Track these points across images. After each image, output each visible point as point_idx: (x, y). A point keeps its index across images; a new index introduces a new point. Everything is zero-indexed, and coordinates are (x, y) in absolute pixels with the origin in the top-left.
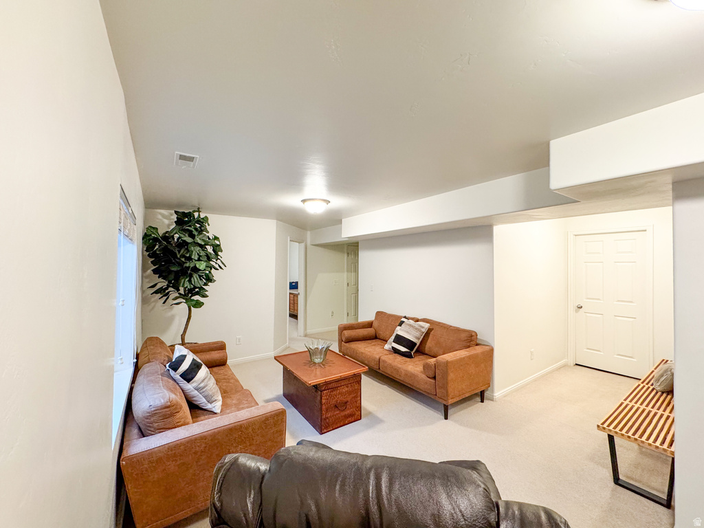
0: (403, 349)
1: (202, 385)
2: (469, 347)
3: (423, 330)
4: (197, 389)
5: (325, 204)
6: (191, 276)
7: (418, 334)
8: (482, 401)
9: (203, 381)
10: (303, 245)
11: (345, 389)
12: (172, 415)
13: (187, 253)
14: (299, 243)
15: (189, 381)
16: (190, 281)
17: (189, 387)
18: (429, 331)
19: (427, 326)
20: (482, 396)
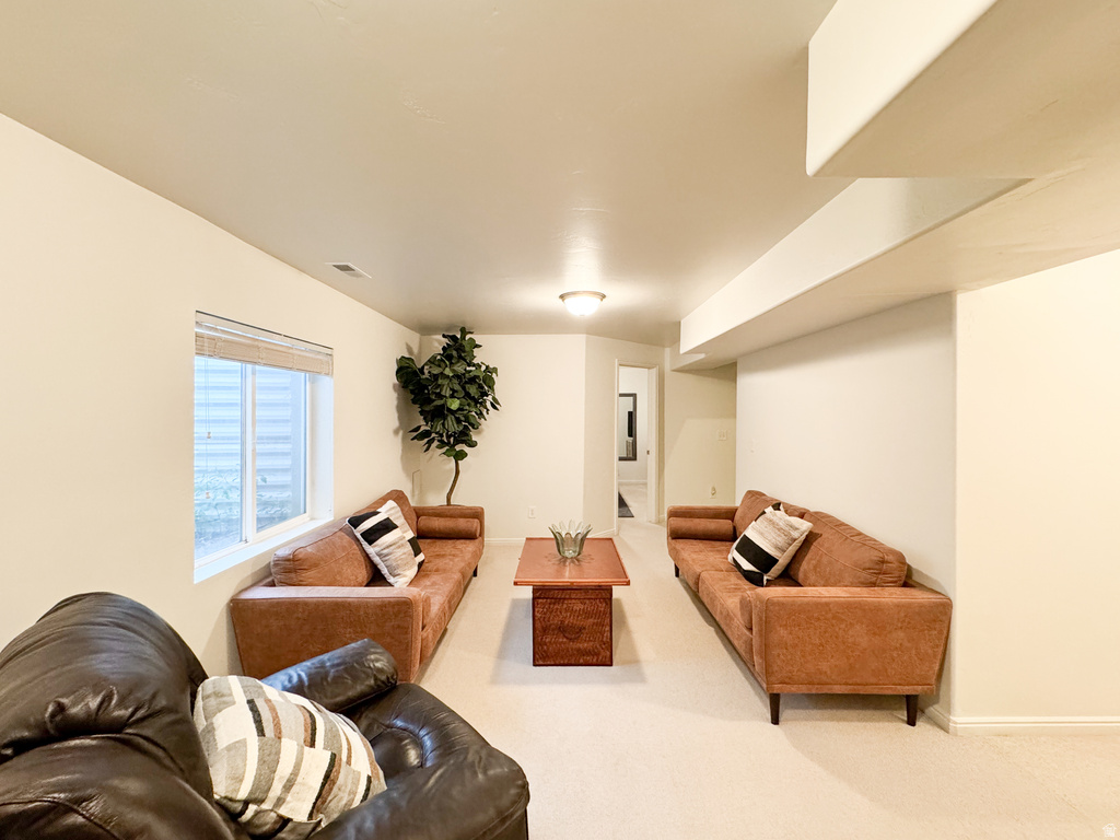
0: (747, 566)
1: (385, 551)
2: (873, 584)
3: (795, 534)
4: (379, 555)
5: (597, 300)
6: (445, 418)
7: (781, 541)
8: (911, 722)
9: (388, 547)
10: (654, 371)
11: (578, 606)
12: (295, 571)
13: (437, 388)
14: (649, 368)
15: (370, 543)
16: (443, 424)
17: (371, 550)
18: (810, 539)
19: (805, 526)
20: (913, 709)
